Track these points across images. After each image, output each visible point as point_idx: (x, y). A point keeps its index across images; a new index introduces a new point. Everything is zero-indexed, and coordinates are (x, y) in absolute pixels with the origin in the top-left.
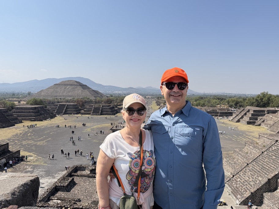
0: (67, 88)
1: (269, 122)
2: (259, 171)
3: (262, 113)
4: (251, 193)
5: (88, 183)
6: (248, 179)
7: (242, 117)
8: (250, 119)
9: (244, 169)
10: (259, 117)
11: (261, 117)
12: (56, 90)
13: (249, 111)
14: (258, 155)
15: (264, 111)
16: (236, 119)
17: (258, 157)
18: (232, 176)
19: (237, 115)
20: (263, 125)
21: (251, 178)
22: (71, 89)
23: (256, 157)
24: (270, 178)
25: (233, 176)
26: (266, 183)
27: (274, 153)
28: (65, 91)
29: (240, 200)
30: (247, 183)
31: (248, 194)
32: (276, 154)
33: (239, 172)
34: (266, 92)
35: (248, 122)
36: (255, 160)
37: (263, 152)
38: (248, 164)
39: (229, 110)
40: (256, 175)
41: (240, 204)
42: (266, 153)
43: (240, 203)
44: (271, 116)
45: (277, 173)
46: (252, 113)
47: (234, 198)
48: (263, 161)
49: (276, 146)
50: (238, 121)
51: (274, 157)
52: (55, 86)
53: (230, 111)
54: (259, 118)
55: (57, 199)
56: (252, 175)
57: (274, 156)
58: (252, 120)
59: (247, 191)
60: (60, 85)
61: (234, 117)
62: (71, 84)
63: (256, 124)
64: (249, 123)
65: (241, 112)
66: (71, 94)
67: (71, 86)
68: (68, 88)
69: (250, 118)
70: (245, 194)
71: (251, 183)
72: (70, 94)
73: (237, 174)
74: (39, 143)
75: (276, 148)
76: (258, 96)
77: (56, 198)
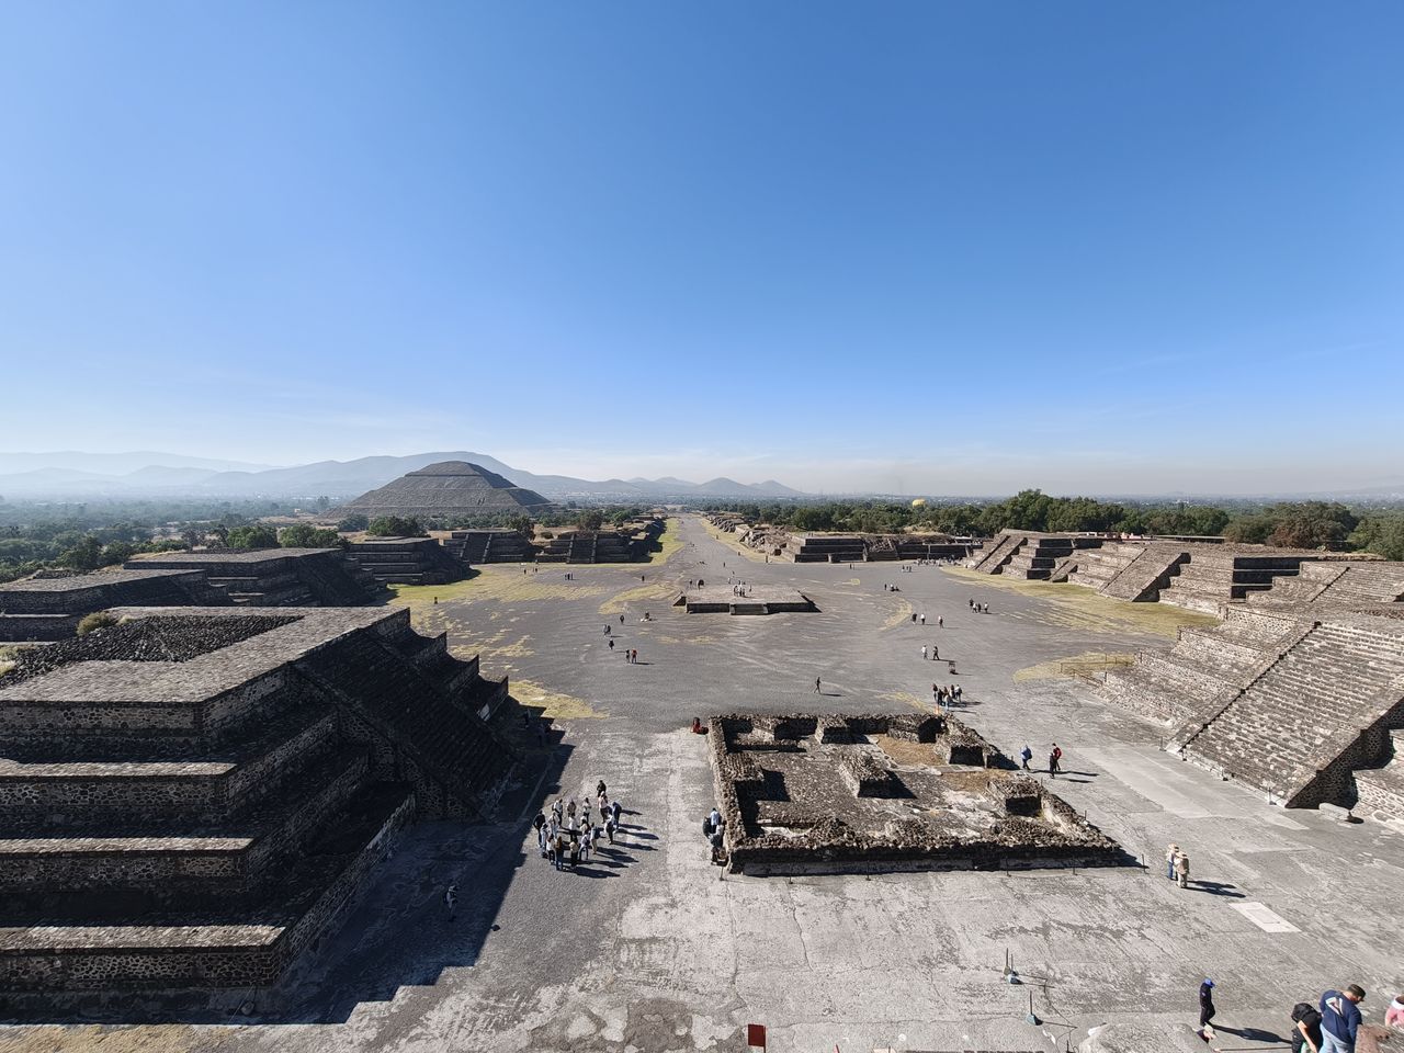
0: (447, 483)
1: (1094, 570)
2: (1301, 710)
3: (1063, 548)
4: (1318, 772)
5: (798, 768)
6: (1270, 732)
7: (1008, 560)
8: (1035, 563)
9: (1235, 706)
10: (1056, 560)
11: (1065, 559)
13: (1025, 542)
14: (1266, 666)
15: (1067, 542)
16: (992, 565)
17: (1269, 670)
18: (1197, 727)
19: (990, 554)
20: (1074, 580)
21: (1280, 729)
22: (458, 487)
23: (1262, 670)
24: (1365, 726)
25: (1205, 726)
26: (1356, 742)
27: (1330, 659)
28: (439, 492)
29: (1281, 793)
30: (1272, 744)
31: (1302, 776)
32: (1337, 661)
33: (1219, 716)
34: (1034, 490)
35: (1028, 571)
36: (1260, 677)
37: (1281, 657)
38: (1243, 692)
39: (953, 541)
40: (1299, 721)
41: (1287, 806)
42: (1292, 658)
43: (1286, 802)
44: (1091, 554)
45: (1383, 713)
46: (1038, 546)
47: (1252, 788)
48: (1301, 682)
49: (1323, 638)
50: (998, 570)
51: (1334, 670)
52: (409, 478)
53: (956, 544)
54: (1059, 562)
55: (773, 825)
56: (1281, 722)
57: (1334, 665)
58: (1040, 566)
59: (1293, 769)
60: (424, 475)
61: (979, 558)
62: (456, 473)
63: (1053, 578)
64: (1031, 575)
65: (999, 546)
66: (458, 501)
67: (456, 478)
68: (450, 485)
69: (1033, 560)
70: (1289, 775)
71: (1291, 744)
73: (1214, 720)
74: (509, 651)
75: (1324, 643)
76: (1015, 502)
77: (770, 821)
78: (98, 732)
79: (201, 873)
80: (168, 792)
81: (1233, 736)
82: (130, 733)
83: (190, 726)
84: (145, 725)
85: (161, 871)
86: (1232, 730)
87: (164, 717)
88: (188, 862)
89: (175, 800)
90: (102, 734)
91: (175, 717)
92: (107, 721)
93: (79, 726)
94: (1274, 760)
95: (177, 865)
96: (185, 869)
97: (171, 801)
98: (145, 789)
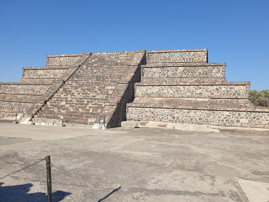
6: (84, 95)
17: (75, 72)
18: (40, 105)
25: (46, 102)
27: (101, 63)
29: (101, 121)
30: (87, 100)
31: (110, 109)
32: (104, 63)
33: (52, 96)
36: (71, 76)
37: (79, 66)
40: (97, 87)
41: (107, 128)
42: (84, 66)
47: (82, 125)
48: (92, 73)
49: (95, 58)
51: (105, 66)
56: (88, 90)
70: (102, 111)
71: (97, 97)
73: (50, 98)
81: (63, 103)
86: (62, 101)
94: (90, 107)
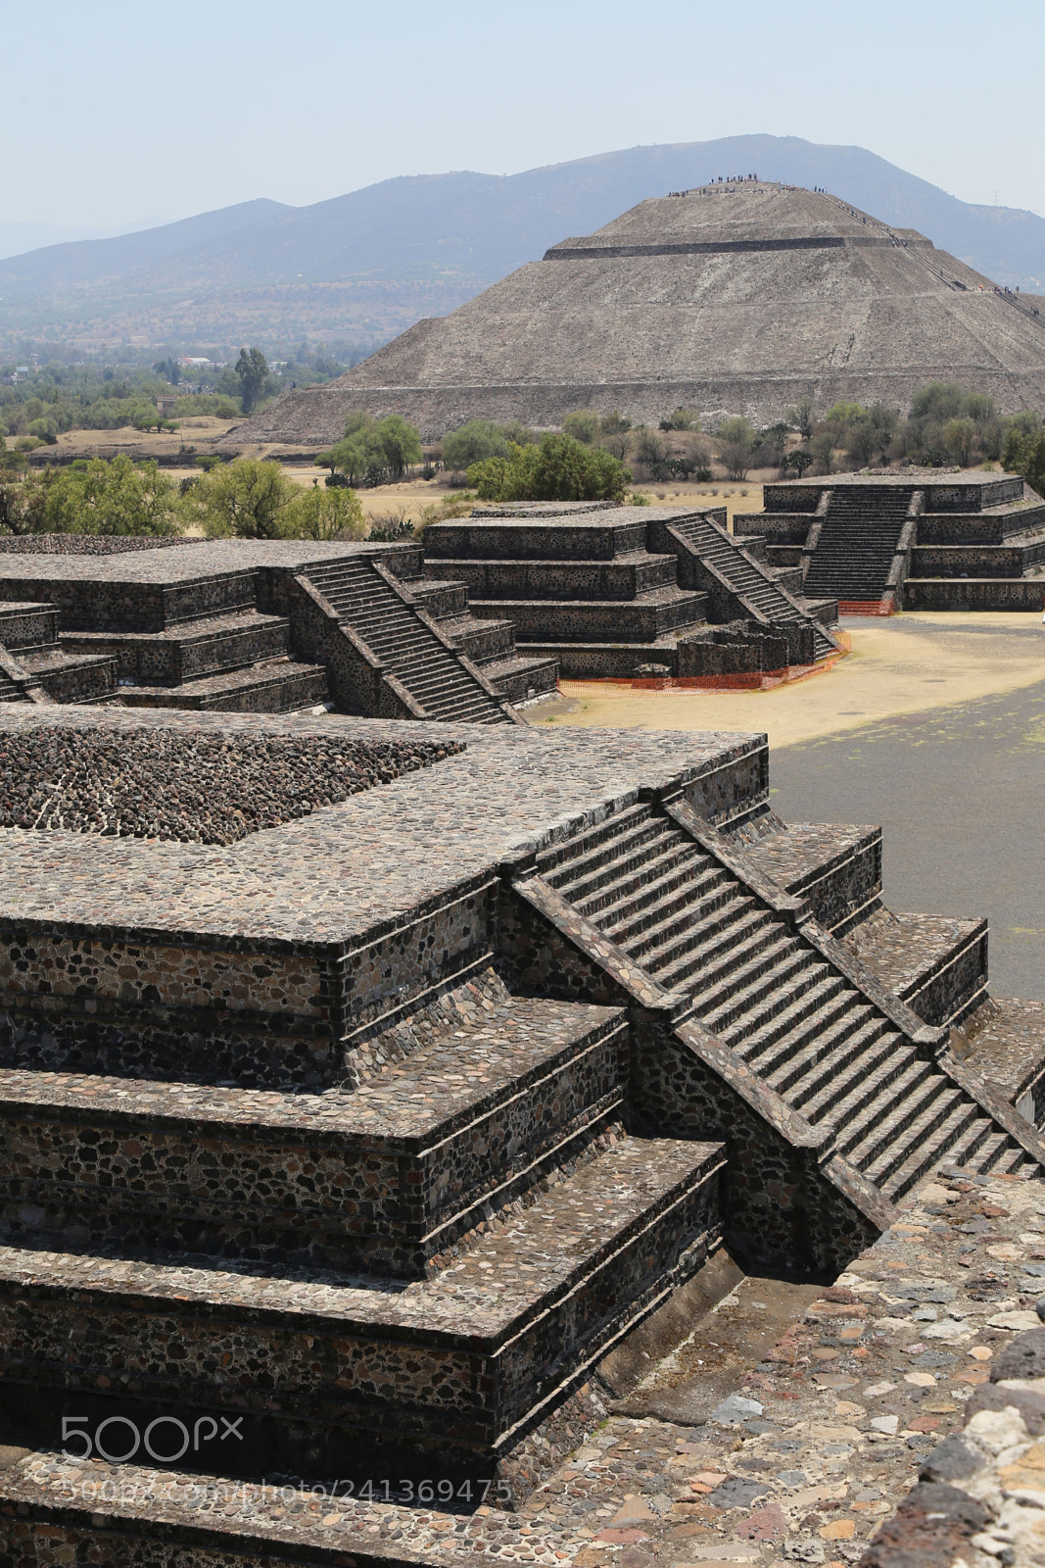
0: (706, 281)
12: (573, 314)
22: (750, 298)
28: (676, 321)
52: (554, 263)
60: (614, 252)
62: (742, 233)
66: (751, 358)
67: (743, 257)
68: (717, 288)
72: (737, 366)
78: (91, 1006)
79: (386, 1388)
80: (282, 1175)
82: (166, 1016)
83: (308, 1008)
84: (203, 997)
85: (292, 1371)
87: (246, 980)
88: (357, 1355)
89: (299, 1199)
90: (99, 1014)
91: (273, 982)
92: (109, 980)
93: (44, 987)
95: (331, 1360)
96: (349, 1374)
97: (290, 1200)
98: (228, 1160)
